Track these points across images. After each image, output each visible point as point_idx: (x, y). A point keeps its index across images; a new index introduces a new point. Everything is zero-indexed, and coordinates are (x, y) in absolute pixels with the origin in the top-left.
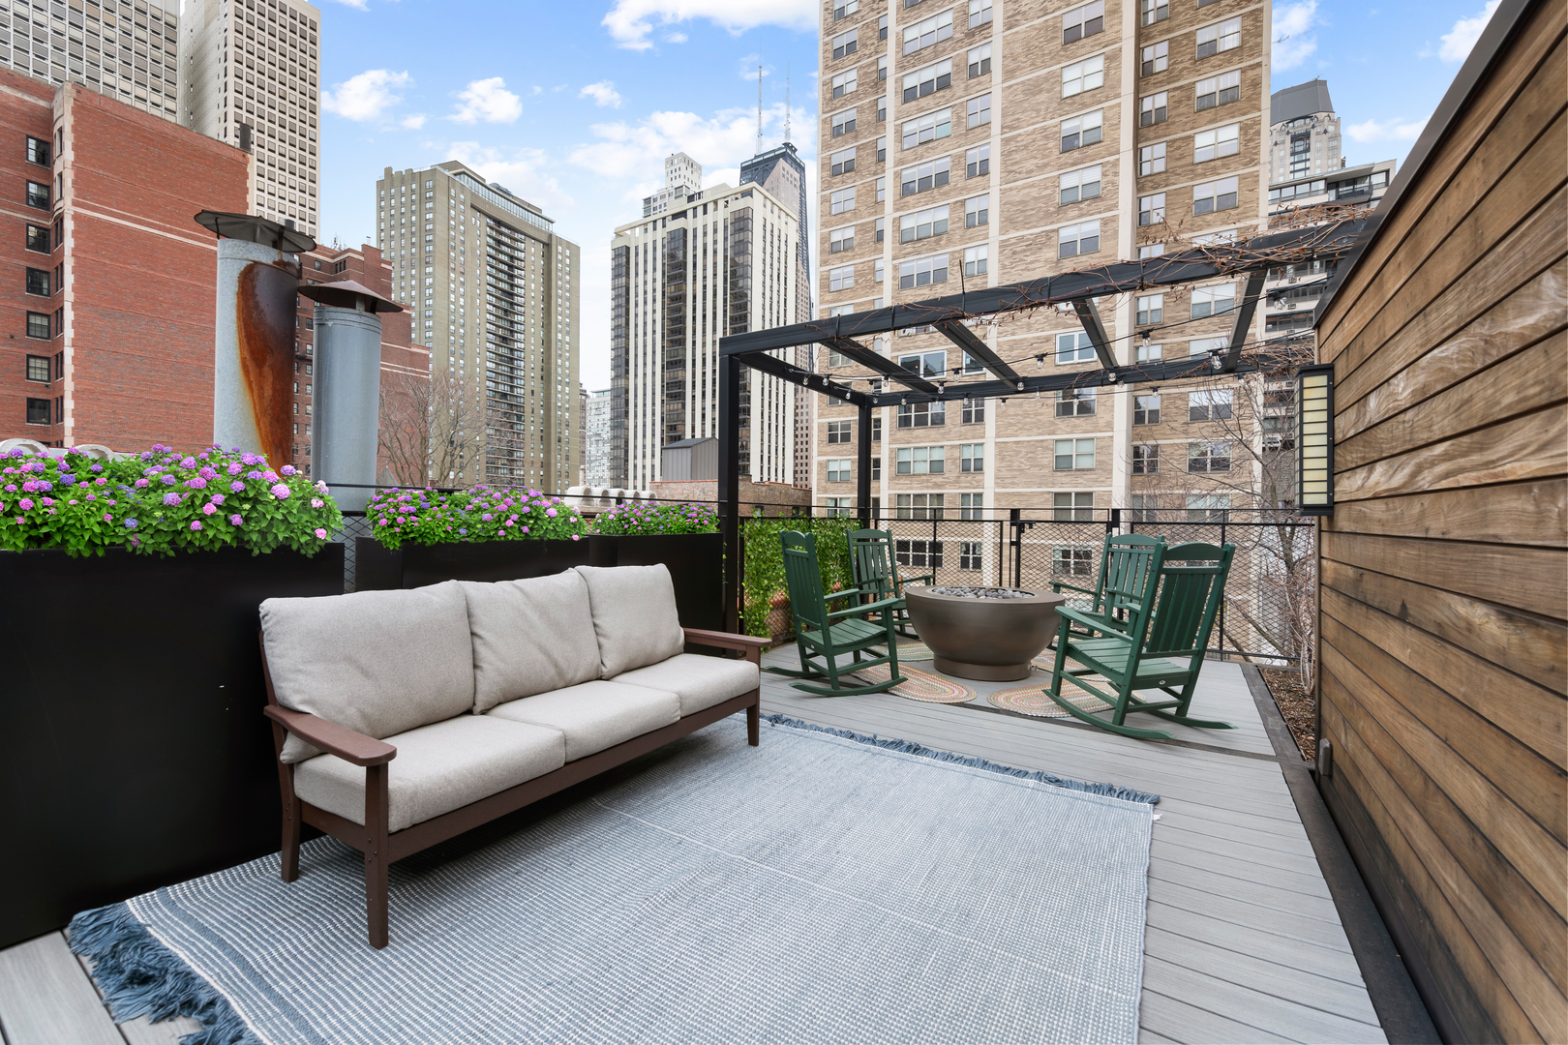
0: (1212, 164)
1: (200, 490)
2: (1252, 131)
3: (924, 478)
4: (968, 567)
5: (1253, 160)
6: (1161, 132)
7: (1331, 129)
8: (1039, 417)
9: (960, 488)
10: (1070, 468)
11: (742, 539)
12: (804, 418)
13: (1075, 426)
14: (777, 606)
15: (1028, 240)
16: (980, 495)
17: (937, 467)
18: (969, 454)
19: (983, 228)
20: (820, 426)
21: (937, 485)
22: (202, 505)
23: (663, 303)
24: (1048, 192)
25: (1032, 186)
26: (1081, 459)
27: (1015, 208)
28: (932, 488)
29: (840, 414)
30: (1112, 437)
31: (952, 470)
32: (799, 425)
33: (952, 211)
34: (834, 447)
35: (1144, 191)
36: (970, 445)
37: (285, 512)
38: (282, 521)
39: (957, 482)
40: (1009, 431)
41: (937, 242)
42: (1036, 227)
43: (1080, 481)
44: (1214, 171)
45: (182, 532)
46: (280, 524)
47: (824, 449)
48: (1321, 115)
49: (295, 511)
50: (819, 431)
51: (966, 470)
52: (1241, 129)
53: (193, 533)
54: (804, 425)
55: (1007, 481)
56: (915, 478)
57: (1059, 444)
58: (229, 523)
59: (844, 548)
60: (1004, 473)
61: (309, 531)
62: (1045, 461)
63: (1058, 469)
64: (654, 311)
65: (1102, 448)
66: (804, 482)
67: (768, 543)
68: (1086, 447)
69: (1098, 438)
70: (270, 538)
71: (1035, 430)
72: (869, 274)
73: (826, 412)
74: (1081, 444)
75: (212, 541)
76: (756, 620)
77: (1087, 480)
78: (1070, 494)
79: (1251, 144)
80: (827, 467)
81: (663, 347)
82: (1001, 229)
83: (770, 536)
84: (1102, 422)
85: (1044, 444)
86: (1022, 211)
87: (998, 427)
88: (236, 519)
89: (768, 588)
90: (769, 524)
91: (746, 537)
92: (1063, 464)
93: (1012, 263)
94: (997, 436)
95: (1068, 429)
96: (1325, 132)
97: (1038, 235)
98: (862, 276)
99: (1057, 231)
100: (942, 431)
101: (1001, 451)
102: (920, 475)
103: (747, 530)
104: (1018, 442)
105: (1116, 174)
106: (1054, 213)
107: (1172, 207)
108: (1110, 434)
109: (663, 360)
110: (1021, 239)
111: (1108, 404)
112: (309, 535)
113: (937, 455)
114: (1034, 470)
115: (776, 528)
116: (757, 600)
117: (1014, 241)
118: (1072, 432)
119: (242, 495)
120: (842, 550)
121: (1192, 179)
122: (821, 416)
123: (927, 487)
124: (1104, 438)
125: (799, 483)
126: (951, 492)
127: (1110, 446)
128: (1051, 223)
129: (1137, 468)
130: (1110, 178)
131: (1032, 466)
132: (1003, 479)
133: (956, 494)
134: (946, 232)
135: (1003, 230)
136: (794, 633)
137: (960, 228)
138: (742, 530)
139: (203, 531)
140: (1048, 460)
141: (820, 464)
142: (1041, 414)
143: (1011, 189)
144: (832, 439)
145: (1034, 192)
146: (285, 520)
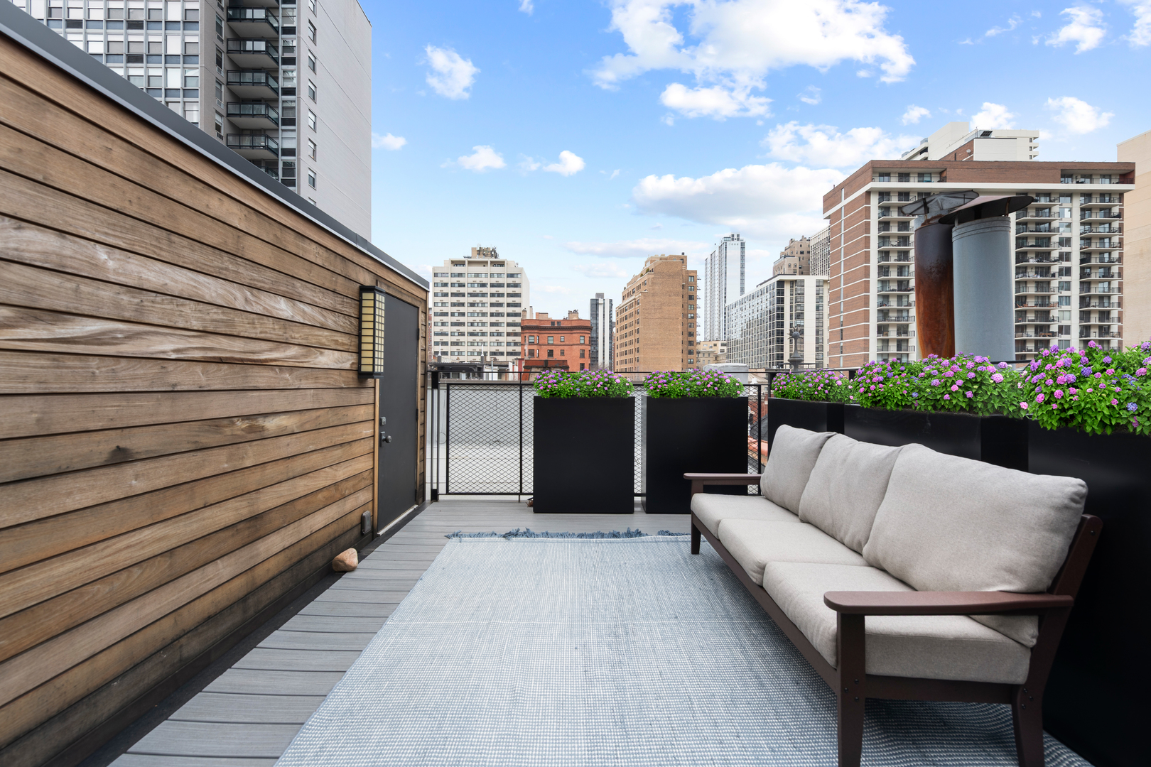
1: (950, 378)
22: (951, 386)
37: (1000, 391)
38: (998, 396)
45: (939, 400)
46: (996, 398)
49: (1006, 390)
53: (945, 401)
58: (965, 396)
61: (1015, 403)
70: (989, 406)
75: (955, 406)
88: (969, 394)
112: (1016, 406)
119: (974, 380)
139: (951, 400)
146: (999, 395)
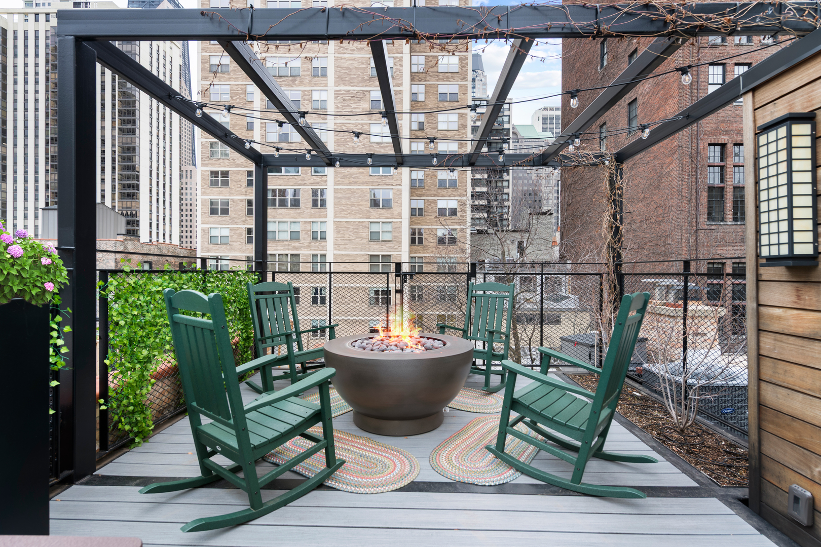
0: (447, 74)
2: (464, 62)
3: (286, 243)
4: (317, 303)
5: (465, 78)
6: (422, 50)
7: (483, 79)
8: (361, 207)
9: (311, 250)
10: (378, 240)
11: (104, 301)
12: (189, 197)
13: (381, 214)
14: (160, 377)
15: (352, 93)
16: (324, 255)
17: (295, 236)
18: (317, 228)
19: (323, 79)
20: (203, 201)
21: (295, 248)
23: (47, 87)
24: (363, 66)
25: (354, 60)
26: (385, 234)
27: (344, 71)
28: (292, 250)
29: (219, 194)
30: (401, 222)
31: (305, 238)
32: (184, 202)
33: (303, 63)
34: (215, 218)
35: (414, 81)
36: (317, 222)
39: (309, 246)
40: (342, 215)
41: (293, 81)
42: (356, 86)
43: (384, 247)
44: (448, 79)
47: (207, 219)
48: (480, 72)
50: (203, 205)
51: (315, 238)
52: (459, 59)
54: (189, 202)
55: (341, 246)
56: (279, 243)
57: (372, 224)
59: (243, 301)
60: (339, 242)
62: (364, 235)
63: (372, 240)
64: (36, 92)
65: (396, 228)
66: (189, 245)
67: (148, 303)
68: (388, 227)
69: (394, 222)
71: (358, 215)
72: (242, 94)
73: (208, 191)
74: (384, 225)
76: (129, 404)
77: (388, 247)
78: (379, 256)
79: (464, 69)
80: (209, 232)
81: (47, 125)
82: (335, 82)
83: (150, 294)
84: (396, 213)
85: (364, 224)
86: (348, 74)
87: (335, 211)
89: (148, 360)
90: (150, 279)
91: (111, 296)
92: (374, 237)
93: (343, 106)
94: (335, 217)
95: (377, 216)
96: (481, 80)
97: (358, 92)
98: (236, 94)
99: (369, 91)
100: (298, 211)
101: (337, 227)
102: (283, 241)
103: (111, 288)
104: (348, 222)
105: (401, 66)
106: (368, 80)
107: (428, 94)
108: (400, 220)
109: (47, 135)
110: (348, 92)
111: (399, 202)
113: (296, 228)
114: (358, 240)
115: (159, 284)
116: (131, 377)
117: (343, 92)
118: (379, 218)
120: (241, 304)
121: (438, 80)
122: (203, 193)
123: (289, 250)
124: (397, 222)
125: (184, 245)
126: (305, 253)
127: (400, 228)
128: (366, 86)
129: (413, 241)
130: (398, 67)
131: (357, 237)
132: (339, 245)
133: (308, 255)
134: (299, 76)
135: (337, 84)
136: (184, 403)
137: (308, 75)
138: (104, 288)
140: (366, 234)
141: (203, 230)
142: (362, 205)
143: (341, 58)
144: (213, 212)
145: (356, 64)
